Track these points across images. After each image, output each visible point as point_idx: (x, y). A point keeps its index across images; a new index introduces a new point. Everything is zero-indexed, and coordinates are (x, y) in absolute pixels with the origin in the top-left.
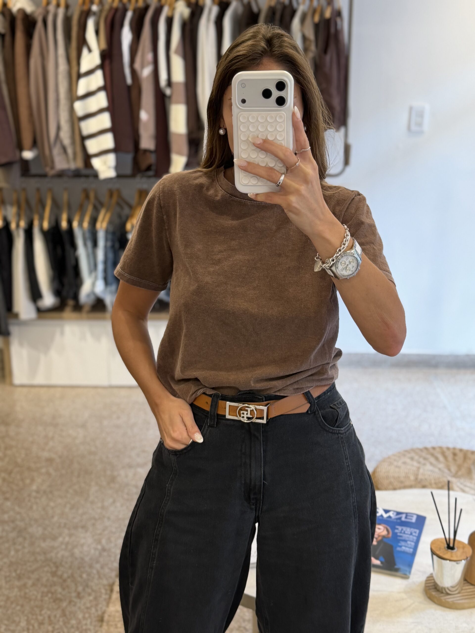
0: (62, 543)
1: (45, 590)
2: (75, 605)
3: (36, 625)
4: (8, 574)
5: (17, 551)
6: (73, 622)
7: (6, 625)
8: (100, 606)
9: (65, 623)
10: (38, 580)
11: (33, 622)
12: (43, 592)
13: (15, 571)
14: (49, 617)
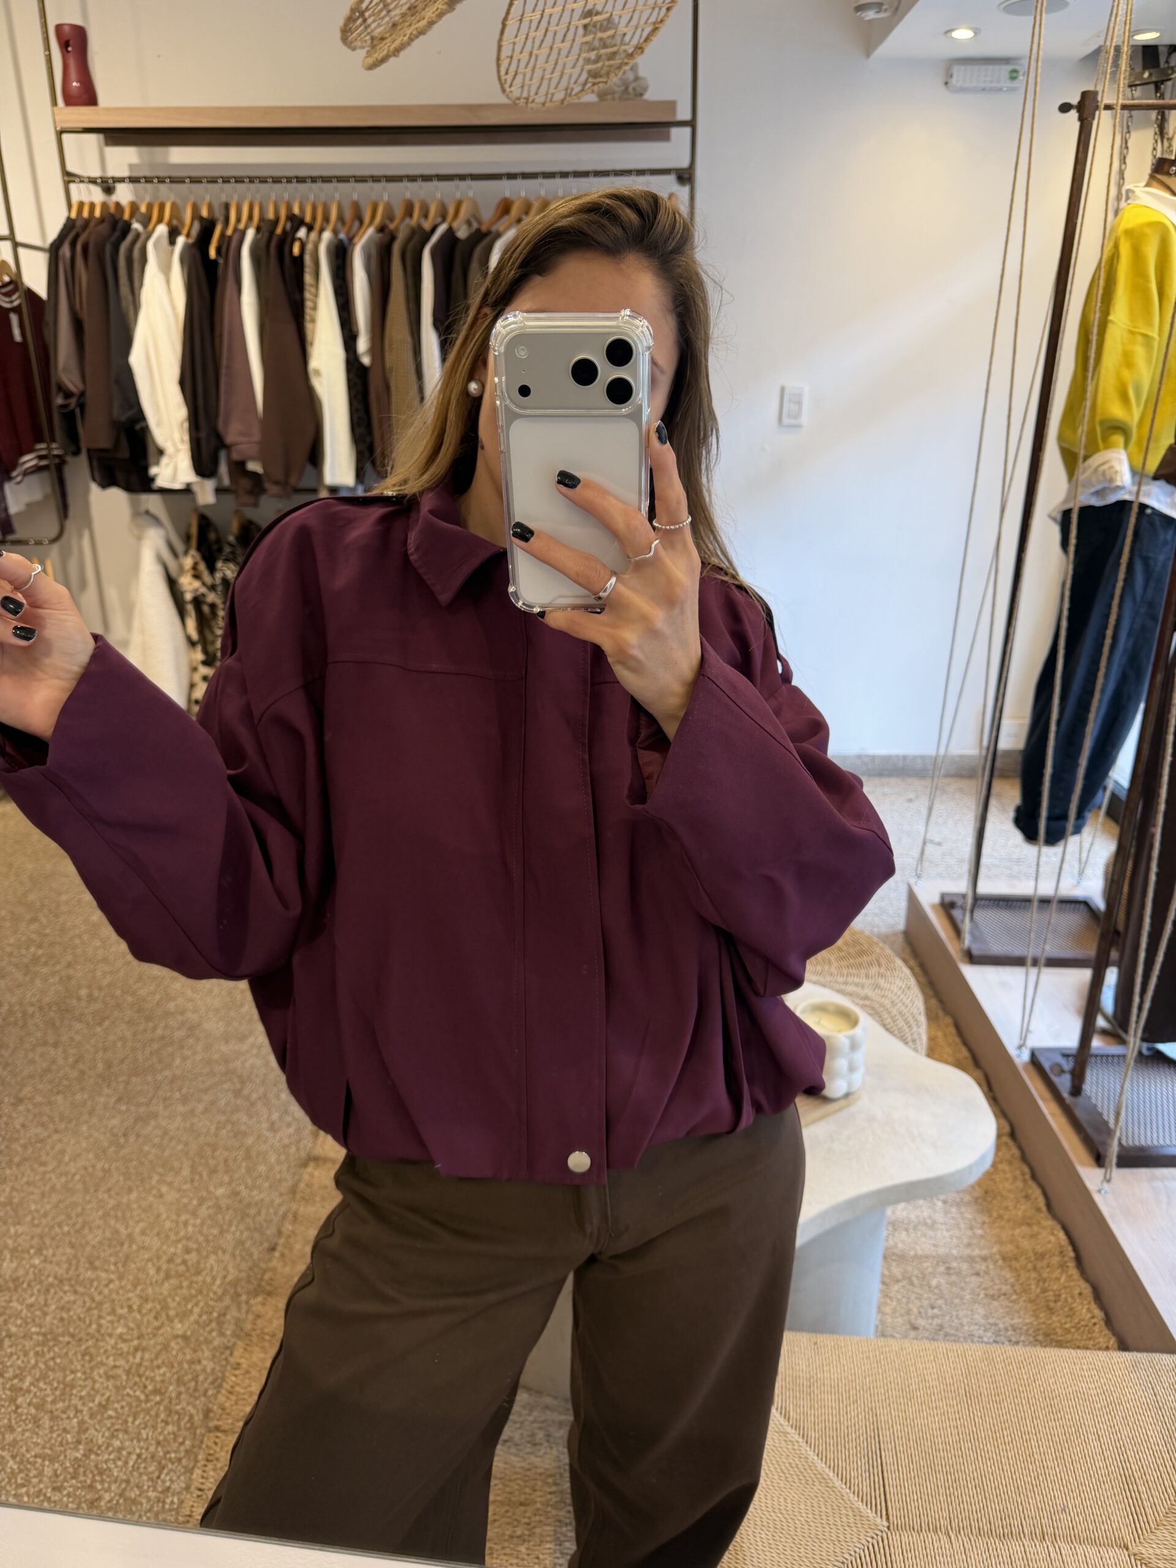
0: (253, 1046)
1: (223, 1118)
2: (265, 1142)
3: (205, 1174)
4: (169, 1094)
5: (184, 1059)
6: (262, 1168)
7: (161, 1175)
8: (304, 1142)
9: (249, 1170)
10: (213, 1103)
11: (200, 1169)
12: (219, 1123)
13: (180, 1090)
14: (226, 1161)
